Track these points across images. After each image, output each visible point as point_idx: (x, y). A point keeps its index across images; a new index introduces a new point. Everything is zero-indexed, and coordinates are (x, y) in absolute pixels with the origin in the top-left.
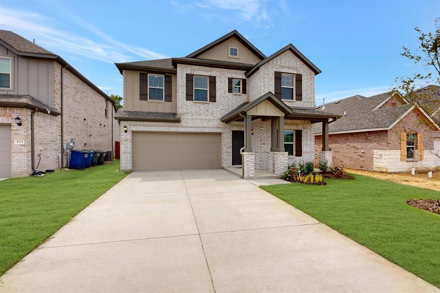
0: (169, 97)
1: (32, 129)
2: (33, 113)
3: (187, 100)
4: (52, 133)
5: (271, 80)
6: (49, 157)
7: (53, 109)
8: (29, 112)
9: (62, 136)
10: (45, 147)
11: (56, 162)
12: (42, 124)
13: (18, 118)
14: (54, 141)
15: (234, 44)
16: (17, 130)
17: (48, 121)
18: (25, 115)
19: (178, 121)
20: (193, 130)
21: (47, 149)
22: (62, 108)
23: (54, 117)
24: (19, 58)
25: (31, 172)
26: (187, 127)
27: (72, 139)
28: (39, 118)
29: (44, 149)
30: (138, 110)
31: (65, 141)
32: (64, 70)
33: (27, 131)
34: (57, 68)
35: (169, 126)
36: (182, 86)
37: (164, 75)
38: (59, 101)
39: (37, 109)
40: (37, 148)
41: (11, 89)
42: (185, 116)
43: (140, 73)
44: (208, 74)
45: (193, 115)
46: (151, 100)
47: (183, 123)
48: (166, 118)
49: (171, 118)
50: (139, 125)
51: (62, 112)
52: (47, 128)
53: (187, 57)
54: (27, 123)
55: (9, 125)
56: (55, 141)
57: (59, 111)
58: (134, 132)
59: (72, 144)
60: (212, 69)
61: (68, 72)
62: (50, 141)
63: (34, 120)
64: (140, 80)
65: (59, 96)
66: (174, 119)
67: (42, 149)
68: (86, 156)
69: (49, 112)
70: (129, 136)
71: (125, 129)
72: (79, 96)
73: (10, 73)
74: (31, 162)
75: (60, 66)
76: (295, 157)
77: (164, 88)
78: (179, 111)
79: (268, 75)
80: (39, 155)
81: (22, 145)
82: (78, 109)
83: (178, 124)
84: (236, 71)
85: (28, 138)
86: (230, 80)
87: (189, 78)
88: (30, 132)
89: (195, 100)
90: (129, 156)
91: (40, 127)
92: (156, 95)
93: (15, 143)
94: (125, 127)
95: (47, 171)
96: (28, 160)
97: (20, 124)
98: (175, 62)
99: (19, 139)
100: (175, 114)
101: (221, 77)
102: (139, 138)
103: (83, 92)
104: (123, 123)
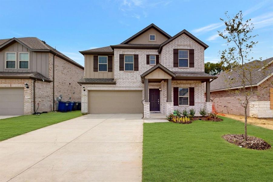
0: (111, 69)
1: (34, 90)
2: (34, 82)
3: (120, 70)
4: (47, 92)
5: (171, 55)
6: (45, 105)
7: (48, 79)
8: (33, 81)
9: (54, 94)
10: (43, 99)
11: (50, 108)
12: (41, 87)
13: (27, 84)
14: (48, 96)
15: (153, 33)
16: (27, 90)
17: (45, 86)
18: (30, 82)
19: (115, 83)
20: (124, 89)
21: (43, 100)
22: (53, 78)
23: (48, 83)
24: (33, 52)
25: (33, 112)
26: (120, 87)
27: (60, 95)
28: (38, 84)
29: (42, 101)
30: (92, 77)
31: (56, 96)
32: (55, 57)
33: (31, 91)
34: (51, 57)
35: (109, 87)
36: (117, 62)
37: (107, 56)
38: (52, 74)
39: (36, 79)
40: (37, 100)
41: (29, 69)
42: (119, 81)
43: (94, 56)
44: (134, 53)
45: (124, 79)
46: (100, 72)
47: (117, 85)
48: (107, 82)
49: (110, 82)
50: (92, 87)
51: (54, 80)
52: (43, 89)
53: (121, 44)
54: (31, 87)
55: (23, 88)
56: (49, 96)
57: (51, 79)
58: (89, 91)
59: (60, 98)
60: (136, 50)
61: (58, 58)
62: (46, 96)
63: (35, 85)
64: (94, 60)
65: (52, 71)
66: (112, 82)
67: (40, 100)
68: (67, 105)
69: (44, 81)
70: (86, 93)
71: (84, 89)
72: (65, 71)
73: (29, 61)
74: (33, 107)
75: (53, 55)
76: (189, 106)
77: (107, 64)
78: (115, 77)
79: (169, 51)
80: (38, 104)
81: (29, 98)
82: (65, 78)
83: (114, 85)
84: (151, 50)
85: (31, 95)
86: (148, 56)
87: (122, 57)
88: (33, 91)
89: (125, 70)
90: (86, 105)
91: (39, 88)
92: (103, 68)
93: (26, 97)
94: (84, 88)
95: (44, 112)
96: (32, 106)
97: (28, 87)
98: (113, 48)
99: (28, 95)
100: (113, 79)
101: (142, 55)
102: (92, 94)
103: (69, 68)
104: (83, 86)
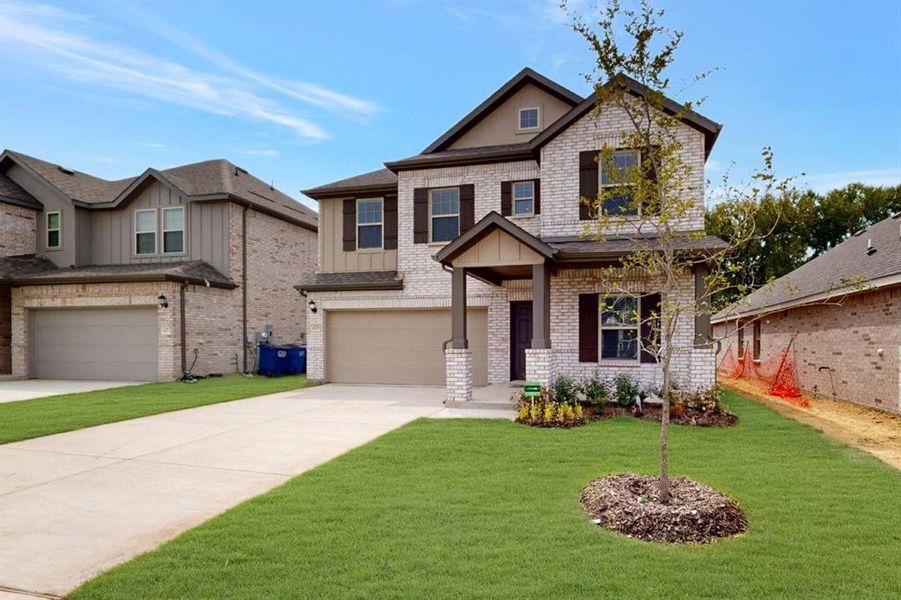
0: (392, 242)
1: (183, 312)
2: (182, 288)
3: (416, 241)
4: (222, 317)
5: (571, 174)
6: (216, 354)
7: (227, 279)
8: (178, 288)
9: (245, 321)
10: (209, 338)
11: (232, 364)
12: (202, 304)
13: (162, 297)
14: (226, 330)
15: (531, 101)
16: (163, 314)
17: (215, 299)
18: (170, 290)
19: (399, 286)
20: (428, 304)
21: (211, 342)
22: (244, 277)
23: (228, 292)
24: (193, 206)
25: (181, 375)
26: (417, 298)
27: (268, 327)
28: (191, 295)
29: (208, 342)
30: (340, 269)
31: (253, 328)
32: (250, 212)
33: (174, 314)
34: (235, 215)
35: (383, 298)
36: (407, 215)
37: (382, 199)
38: (239, 265)
39: (187, 282)
40: (192, 341)
41: (182, 255)
42: (413, 276)
43: (345, 201)
44: (458, 182)
45: (427, 272)
46: (362, 250)
47: (409, 290)
48: (377, 282)
49: (385, 281)
50: (335, 299)
51: (244, 283)
52: (211, 311)
53: (424, 153)
54: (174, 304)
55: (154, 308)
56: (230, 330)
57: (237, 279)
58: (329, 313)
59: (264, 334)
60: (465, 169)
61: (258, 215)
62: (220, 329)
63: (186, 299)
64: (344, 214)
65: (238, 257)
66: (392, 282)
67: (201, 341)
69: (208, 284)
70: (318, 319)
71: (312, 306)
72: (285, 253)
73: (183, 229)
74: (180, 361)
75: (240, 209)
76: (639, 364)
77: (382, 224)
78: (403, 267)
80: (196, 351)
81: (169, 336)
82: (285, 275)
83: (399, 293)
84: (519, 164)
85: (174, 325)
86: (506, 188)
87: (421, 196)
88: (178, 316)
89: (434, 240)
90: (320, 356)
91: (198, 307)
92: (369, 238)
93: (162, 333)
94: (312, 303)
95: (212, 375)
96: (175, 358)
97: (166, 305)
98: (396, 168)
99: (166, 327)
100: (395, 273)
101: (486, 184)
102: (338, 321)
103: (296, 244)
104: (311, 296)
